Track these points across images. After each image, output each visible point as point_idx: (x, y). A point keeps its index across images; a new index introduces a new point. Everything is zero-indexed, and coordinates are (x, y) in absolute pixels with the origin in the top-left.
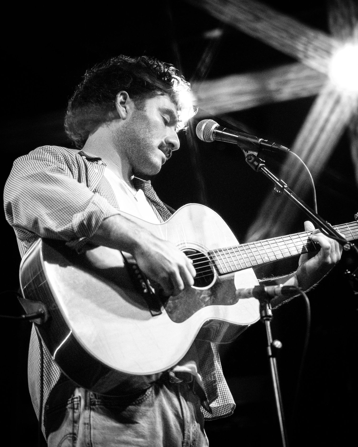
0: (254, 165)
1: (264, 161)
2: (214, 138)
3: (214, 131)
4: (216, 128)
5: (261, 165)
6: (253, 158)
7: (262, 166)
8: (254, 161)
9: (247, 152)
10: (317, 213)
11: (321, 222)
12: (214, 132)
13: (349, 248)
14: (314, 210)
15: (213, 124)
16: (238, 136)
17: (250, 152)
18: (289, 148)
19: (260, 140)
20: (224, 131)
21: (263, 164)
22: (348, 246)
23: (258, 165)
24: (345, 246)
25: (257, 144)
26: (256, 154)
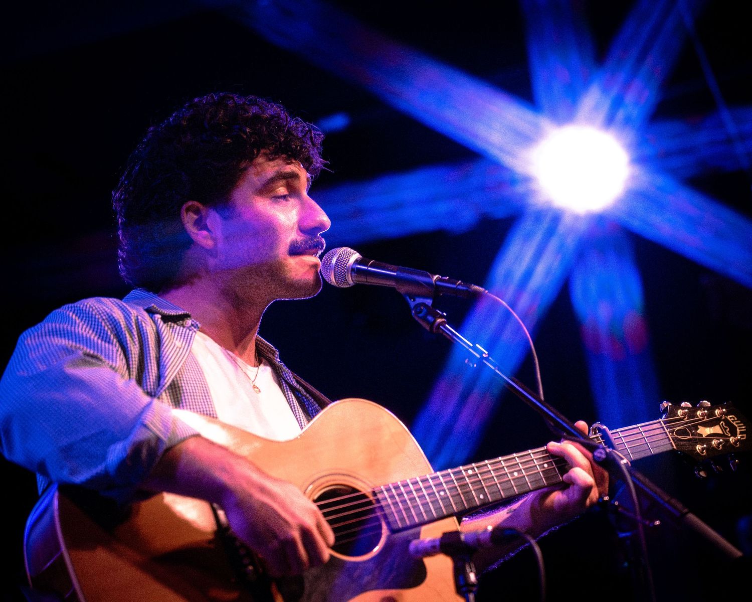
0: (428, 322)
1: (445, 314)
2: (354, 279)
3: (354, 266)
4: (357, 262)
5: (439, 320)
6: (425, 310)
7: (442, 323)
8: (427, 314)
9: (414, 300)
10: (542, 398)
11: (550, 413)
12: (353, 270)
13: (604, 456)
14: (538, 393)
15: (351, 255)
16: (395, 274)
17: (419, 300)
18: (486, 289)
19: (436, 277)
20: (370, 267)
21: (443, 320)
22: (601, 453)
23: (435, 321)
24: (596, 454)
25: (430, 284)
26: (429, 302)
